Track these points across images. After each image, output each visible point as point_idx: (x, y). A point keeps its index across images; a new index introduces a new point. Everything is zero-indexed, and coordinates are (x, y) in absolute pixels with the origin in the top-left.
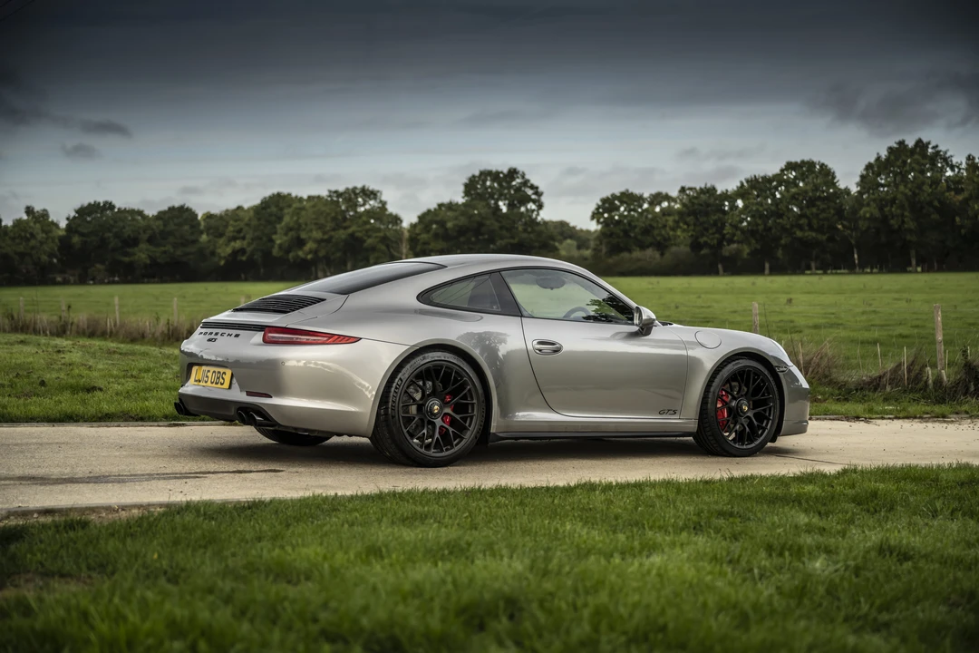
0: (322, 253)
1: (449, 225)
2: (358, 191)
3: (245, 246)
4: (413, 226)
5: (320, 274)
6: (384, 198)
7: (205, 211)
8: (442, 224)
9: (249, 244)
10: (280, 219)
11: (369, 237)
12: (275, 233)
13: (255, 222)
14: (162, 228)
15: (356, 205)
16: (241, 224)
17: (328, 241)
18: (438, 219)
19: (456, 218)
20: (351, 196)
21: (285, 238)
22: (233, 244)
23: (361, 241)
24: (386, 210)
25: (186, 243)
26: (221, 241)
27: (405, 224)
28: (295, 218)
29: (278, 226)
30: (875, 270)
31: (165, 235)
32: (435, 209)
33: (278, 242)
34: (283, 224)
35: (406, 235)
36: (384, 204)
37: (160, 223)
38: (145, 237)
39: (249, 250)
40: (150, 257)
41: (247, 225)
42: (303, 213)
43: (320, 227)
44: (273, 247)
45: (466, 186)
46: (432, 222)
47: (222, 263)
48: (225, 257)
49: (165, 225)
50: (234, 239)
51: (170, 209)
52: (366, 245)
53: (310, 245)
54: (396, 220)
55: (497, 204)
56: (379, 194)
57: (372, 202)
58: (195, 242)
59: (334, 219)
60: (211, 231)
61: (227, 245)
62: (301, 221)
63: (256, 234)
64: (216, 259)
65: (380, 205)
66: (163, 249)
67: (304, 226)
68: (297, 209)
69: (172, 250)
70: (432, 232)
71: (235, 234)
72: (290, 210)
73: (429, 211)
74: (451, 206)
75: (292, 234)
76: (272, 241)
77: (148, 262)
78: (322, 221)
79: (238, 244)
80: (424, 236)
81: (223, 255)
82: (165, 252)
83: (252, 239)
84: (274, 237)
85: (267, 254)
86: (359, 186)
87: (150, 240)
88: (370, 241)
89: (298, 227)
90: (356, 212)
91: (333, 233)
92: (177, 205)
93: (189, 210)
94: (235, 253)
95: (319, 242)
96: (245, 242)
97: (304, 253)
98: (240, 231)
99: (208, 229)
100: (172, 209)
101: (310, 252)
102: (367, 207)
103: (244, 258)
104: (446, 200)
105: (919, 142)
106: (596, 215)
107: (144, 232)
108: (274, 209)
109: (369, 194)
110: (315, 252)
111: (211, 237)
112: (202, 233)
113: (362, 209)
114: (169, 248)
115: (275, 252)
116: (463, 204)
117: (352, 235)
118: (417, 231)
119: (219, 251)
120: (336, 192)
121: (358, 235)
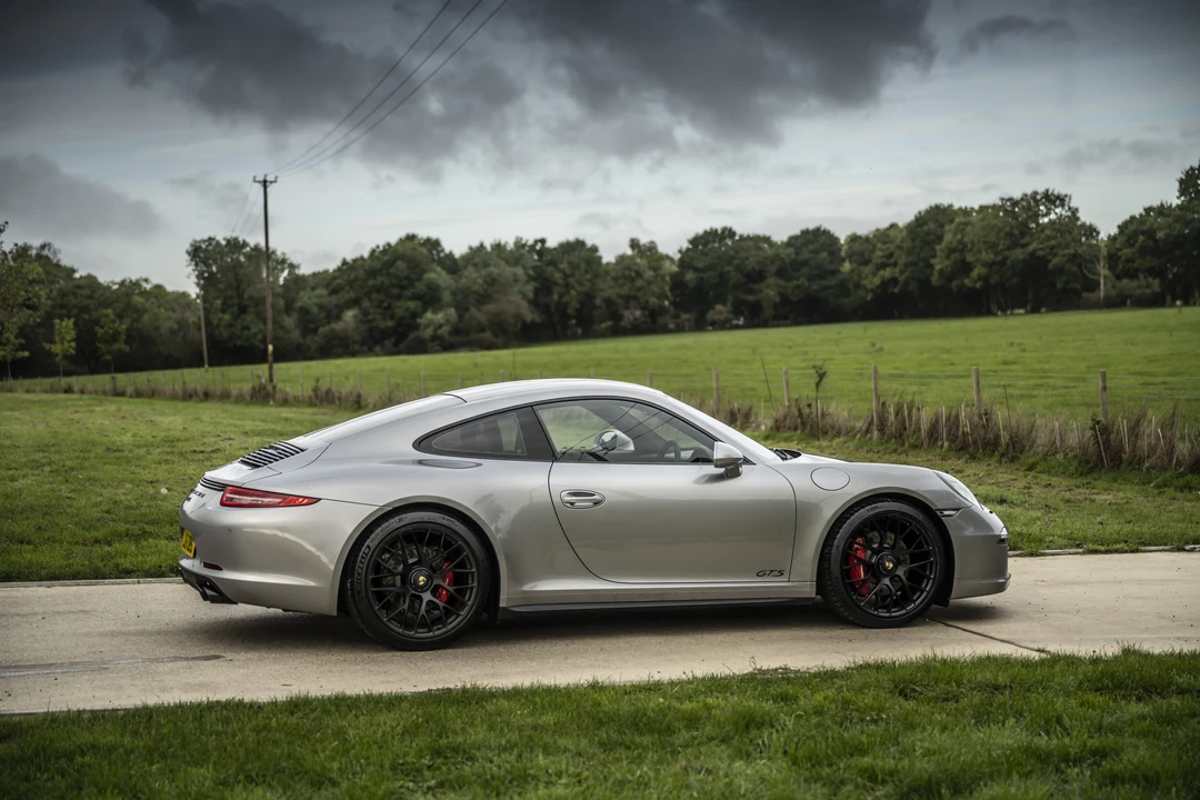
0: (994, 279)
1: (1160, 235)
2: (1039, 197)
3: (897, 275)
4: (1112, 239)
5: (994, 307)
6: (1074, 204)
7: (849, 233)
8: (1150, 234)
9: (902, 272)
10: (940, 238)
11: (1055, 255)
12: (935, 256)
13: (908, 244)
14: (793, 256)
15: (1037, 216)
16: (892, 247)
17: (1003, 262)
18: (1145, 228)
19: (1169, 227)
20: (1031, 205)
21: (947, 263)
22: (882, 272)
23: (1044, 261)
24: (1078, 219)
25: (823, 273)
26: (867, 270)
27: (1103, 236)
28: (959, 236)
29: (937, 247)
31: (797, 265)
32: (1141, 215)
33: (938, 267)
34: (944, 244)
35: (1104, 252)
36: (1074, 212)
37: (791, 250)
38: (773, 269)
39: (902, 279)
40: (780, 294)
41: (900, 248)
42: (969, 229)
43: (992, 246)
44: (932, 274)
45: (1181, 182)
46: (1136, 233)
47: (869, 297)
48: (872, 290)
49: (797, 253)
50: (883, 266)
51: (802, 232)
52: (1050, 266)
53: (977, 271)
54: (1091, 231)
56: (1067, 200)
57: (1058, 210)
58: (835, 272)
59: (1009, 234)
60: (855, 258)
61: (875, 275)
62: (966, 239)
63: (910, 259)
64: (861, 293)
65: (1069, 214)
66: (795, 282)
67: (970, 246)
68: (960, 224)
69: (806, 284)
70: (1137, 245)
71: (884, 260)
72: (953, 226)
73: (1133, 218)
74: (1162, 210)
75: (956, 256)
76: (931, 266)
77: (778, 300)
78: (992, 238)
79: (887, 273)
80: (1127, 252)
81: (869, 287)
82: (798, 287)
83: (906, 266)
84: (933, 261)
85: (925, 283)
86: (1041, 190)
87: (781, 273)
88: (1055, 261)
89: (962, 248)
90: (1038, 224)
91: (1007, 253)
92: (811, 227)
93: (826, 233)
94: (885, 284)
95: (990, 265)
96: (897, 270)
97: (972, 280)
98: (890, 256)
99: (850, 256)
100: (805, 233)
101: (980, 278)
102: (1053, 216)
103: (896, 290)
104: (1156, 203)
107: (772, 263)
108: (931, 226)
109: (1053, 199)
110: (985, 279)
111: (855, 265)
112: (843, 260)
113: (1046, 220)
114: (803, 281)
115: (935, 279)
116: (1178, 206)
117: (1032, 254)
118: (1118, 246)
119: (864, 282)
120: (1010, 199)
121: (1041, 253)
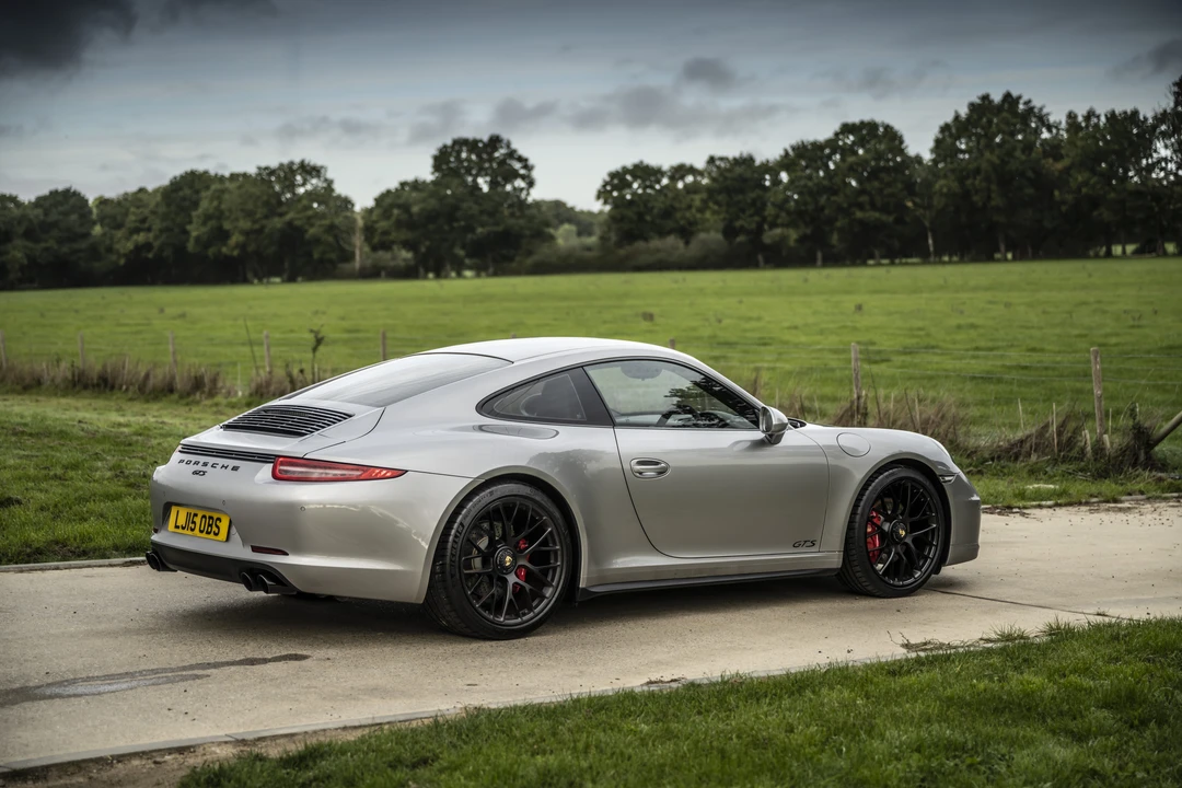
0: (251, 248)
1: (415, 209)
2: (295, 167)
3: (151, 240)
4: (369, 212)
5: (250, 275)
6: (329, 175)
7: (97, 195)
8: (406, 208)
9: (156, 237)
10: (196, 204)
11: (312, 225)
12: (190, 222)
13: (162, 209)
14: (42, 218)
15: (292, 186)
16: (146, 212)
17: (260, 231)
18: (401, 201)
19: (424, 200)
20: (288, 173)
21: (204, 230)
22: (135, 237)
23: (300, 231)
24: (332, 190)
25: (73, 237)
26: (119, 234)
27: (357, 208)
28: (215, 203)
29: (194, 214)
30: (955, 259)
31: (46, 227)
32: (397, 190)
33: (194, 234)
34: (200, 210)
35: (360, 223)
36: (330, 183)
37: (39, 211)
38: (21, 230)
39: (156, 244)
40: (28, 256)
41: (154, 212)
42: (226, 196)
43: (249, 214)
44: (187, 240)
45: (436, 158)
46: (393, 206)
47: (122, 262)
48: (125, 255)
49: (46, 214)
50: (137, 231)
51: (51, 193)
52: (307, 236)
53: (235, 239)
54: (346, 203)
55: (475, 181)
56: (323, 171)
57: (314, 181)
58: (87, 235)
59: (267, 203)
60: (107, 221)
61: (128, 239)
62: (223, 207)
63: (165, 224)
64: (114, 257)
65: (325, 185)
66: (43, 245)
67: (227, 214)
68: (216, 191)
69: (55, 247)
70: (393, 219)
71: (138, 224)
72: (209, 193)
73: (389, 192)
74: (416, 185)
75: (212, 223)
76: (186, 233)
77: (25, 262)
78: (250, 206)
79: (141, 238)
80: (383, 225)
81: (122, 251)
82: (47, 249)
83: (161, 231)
84: (188, 227)
85: (180, 250)
86: (297, 160)
87: (29, 234)
88: (312, 231)
89: (219, 215)
90: (294, 194)
91: (264, 222)
92: (61, 188)
93: (76, 194)
94: (138, 249)
95: (247, 233)
96: (151, 235)
97: (230, 248)
98: (144, 220)
99: (102, 220)
100: (54, 193)
101: (237, 246)
102: (309, 187)
103: (150, 255)
104: (410, 178)
105: (1008, 96)
106: (603, 194)
107: (19, 223)
108: (187, 192)
109: (310, 171)
110: (242, 247)
111: (107, 229)
112: (94, 223)
113: (301, 190)
114: (51, 243)
115: (191, 246)
116: (432, 182)
117: (290, 224)
118: (374, 217)
119: (117, 246)
120: (266, 168)
121: (298, 223)
